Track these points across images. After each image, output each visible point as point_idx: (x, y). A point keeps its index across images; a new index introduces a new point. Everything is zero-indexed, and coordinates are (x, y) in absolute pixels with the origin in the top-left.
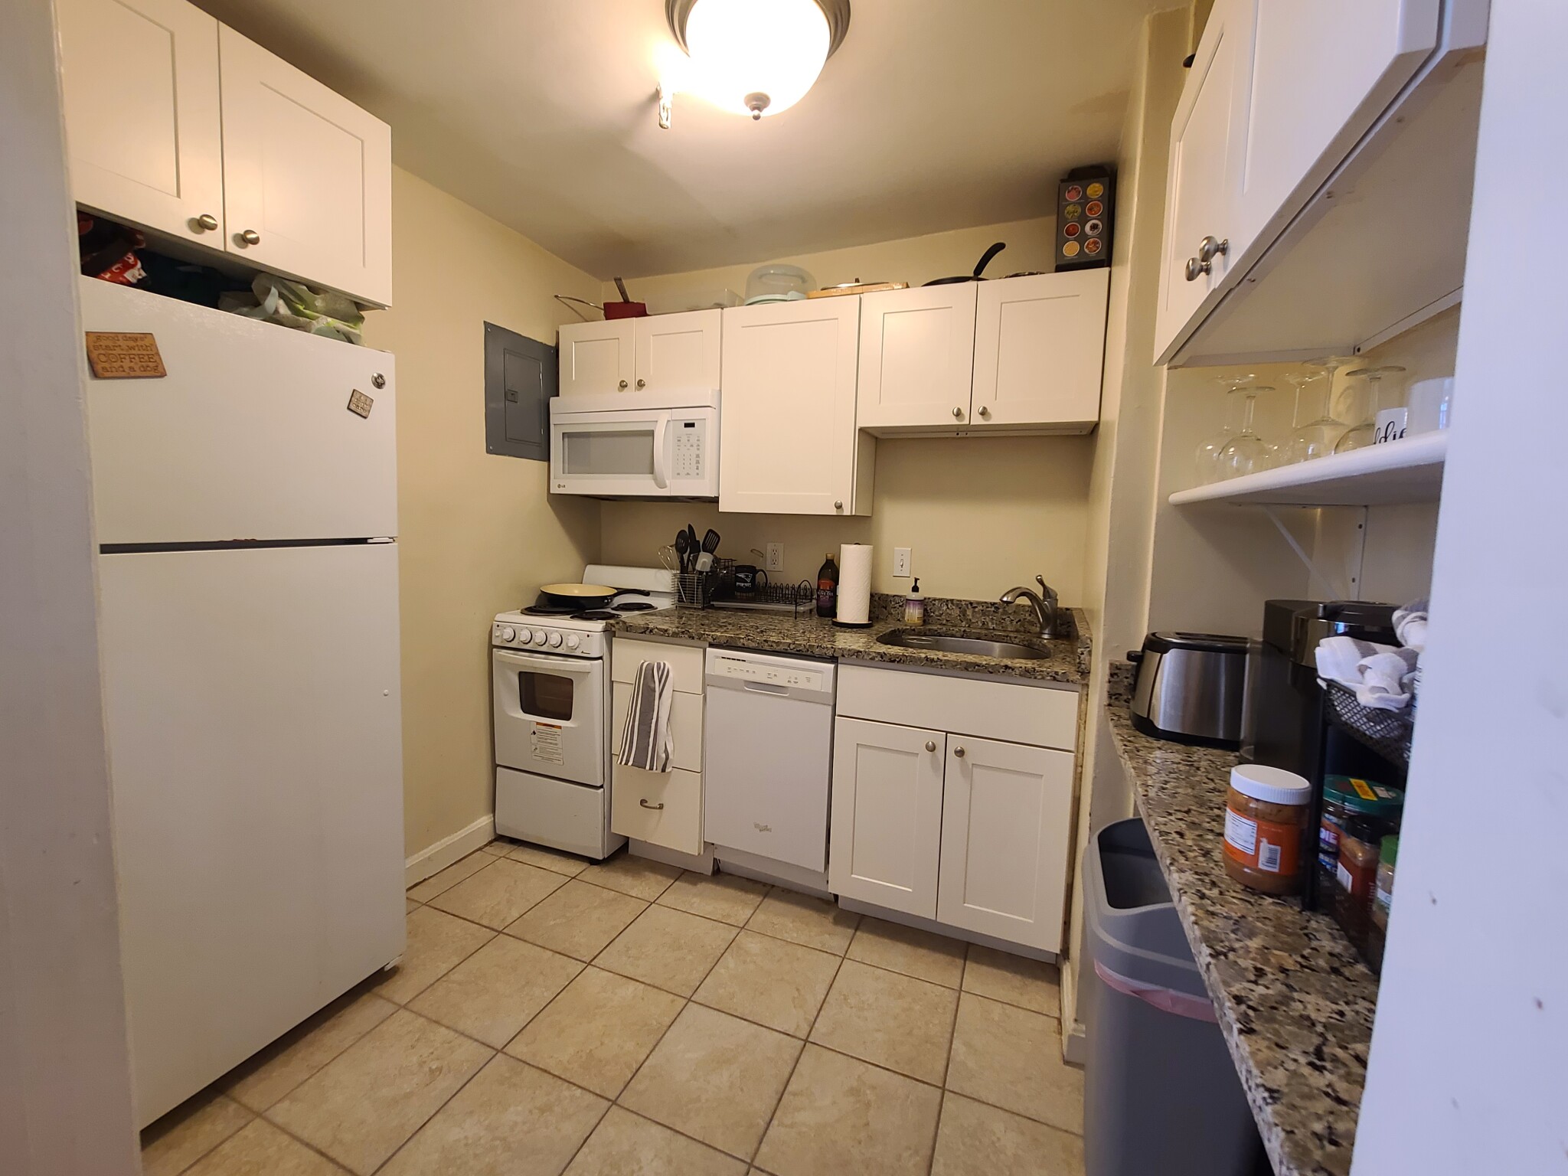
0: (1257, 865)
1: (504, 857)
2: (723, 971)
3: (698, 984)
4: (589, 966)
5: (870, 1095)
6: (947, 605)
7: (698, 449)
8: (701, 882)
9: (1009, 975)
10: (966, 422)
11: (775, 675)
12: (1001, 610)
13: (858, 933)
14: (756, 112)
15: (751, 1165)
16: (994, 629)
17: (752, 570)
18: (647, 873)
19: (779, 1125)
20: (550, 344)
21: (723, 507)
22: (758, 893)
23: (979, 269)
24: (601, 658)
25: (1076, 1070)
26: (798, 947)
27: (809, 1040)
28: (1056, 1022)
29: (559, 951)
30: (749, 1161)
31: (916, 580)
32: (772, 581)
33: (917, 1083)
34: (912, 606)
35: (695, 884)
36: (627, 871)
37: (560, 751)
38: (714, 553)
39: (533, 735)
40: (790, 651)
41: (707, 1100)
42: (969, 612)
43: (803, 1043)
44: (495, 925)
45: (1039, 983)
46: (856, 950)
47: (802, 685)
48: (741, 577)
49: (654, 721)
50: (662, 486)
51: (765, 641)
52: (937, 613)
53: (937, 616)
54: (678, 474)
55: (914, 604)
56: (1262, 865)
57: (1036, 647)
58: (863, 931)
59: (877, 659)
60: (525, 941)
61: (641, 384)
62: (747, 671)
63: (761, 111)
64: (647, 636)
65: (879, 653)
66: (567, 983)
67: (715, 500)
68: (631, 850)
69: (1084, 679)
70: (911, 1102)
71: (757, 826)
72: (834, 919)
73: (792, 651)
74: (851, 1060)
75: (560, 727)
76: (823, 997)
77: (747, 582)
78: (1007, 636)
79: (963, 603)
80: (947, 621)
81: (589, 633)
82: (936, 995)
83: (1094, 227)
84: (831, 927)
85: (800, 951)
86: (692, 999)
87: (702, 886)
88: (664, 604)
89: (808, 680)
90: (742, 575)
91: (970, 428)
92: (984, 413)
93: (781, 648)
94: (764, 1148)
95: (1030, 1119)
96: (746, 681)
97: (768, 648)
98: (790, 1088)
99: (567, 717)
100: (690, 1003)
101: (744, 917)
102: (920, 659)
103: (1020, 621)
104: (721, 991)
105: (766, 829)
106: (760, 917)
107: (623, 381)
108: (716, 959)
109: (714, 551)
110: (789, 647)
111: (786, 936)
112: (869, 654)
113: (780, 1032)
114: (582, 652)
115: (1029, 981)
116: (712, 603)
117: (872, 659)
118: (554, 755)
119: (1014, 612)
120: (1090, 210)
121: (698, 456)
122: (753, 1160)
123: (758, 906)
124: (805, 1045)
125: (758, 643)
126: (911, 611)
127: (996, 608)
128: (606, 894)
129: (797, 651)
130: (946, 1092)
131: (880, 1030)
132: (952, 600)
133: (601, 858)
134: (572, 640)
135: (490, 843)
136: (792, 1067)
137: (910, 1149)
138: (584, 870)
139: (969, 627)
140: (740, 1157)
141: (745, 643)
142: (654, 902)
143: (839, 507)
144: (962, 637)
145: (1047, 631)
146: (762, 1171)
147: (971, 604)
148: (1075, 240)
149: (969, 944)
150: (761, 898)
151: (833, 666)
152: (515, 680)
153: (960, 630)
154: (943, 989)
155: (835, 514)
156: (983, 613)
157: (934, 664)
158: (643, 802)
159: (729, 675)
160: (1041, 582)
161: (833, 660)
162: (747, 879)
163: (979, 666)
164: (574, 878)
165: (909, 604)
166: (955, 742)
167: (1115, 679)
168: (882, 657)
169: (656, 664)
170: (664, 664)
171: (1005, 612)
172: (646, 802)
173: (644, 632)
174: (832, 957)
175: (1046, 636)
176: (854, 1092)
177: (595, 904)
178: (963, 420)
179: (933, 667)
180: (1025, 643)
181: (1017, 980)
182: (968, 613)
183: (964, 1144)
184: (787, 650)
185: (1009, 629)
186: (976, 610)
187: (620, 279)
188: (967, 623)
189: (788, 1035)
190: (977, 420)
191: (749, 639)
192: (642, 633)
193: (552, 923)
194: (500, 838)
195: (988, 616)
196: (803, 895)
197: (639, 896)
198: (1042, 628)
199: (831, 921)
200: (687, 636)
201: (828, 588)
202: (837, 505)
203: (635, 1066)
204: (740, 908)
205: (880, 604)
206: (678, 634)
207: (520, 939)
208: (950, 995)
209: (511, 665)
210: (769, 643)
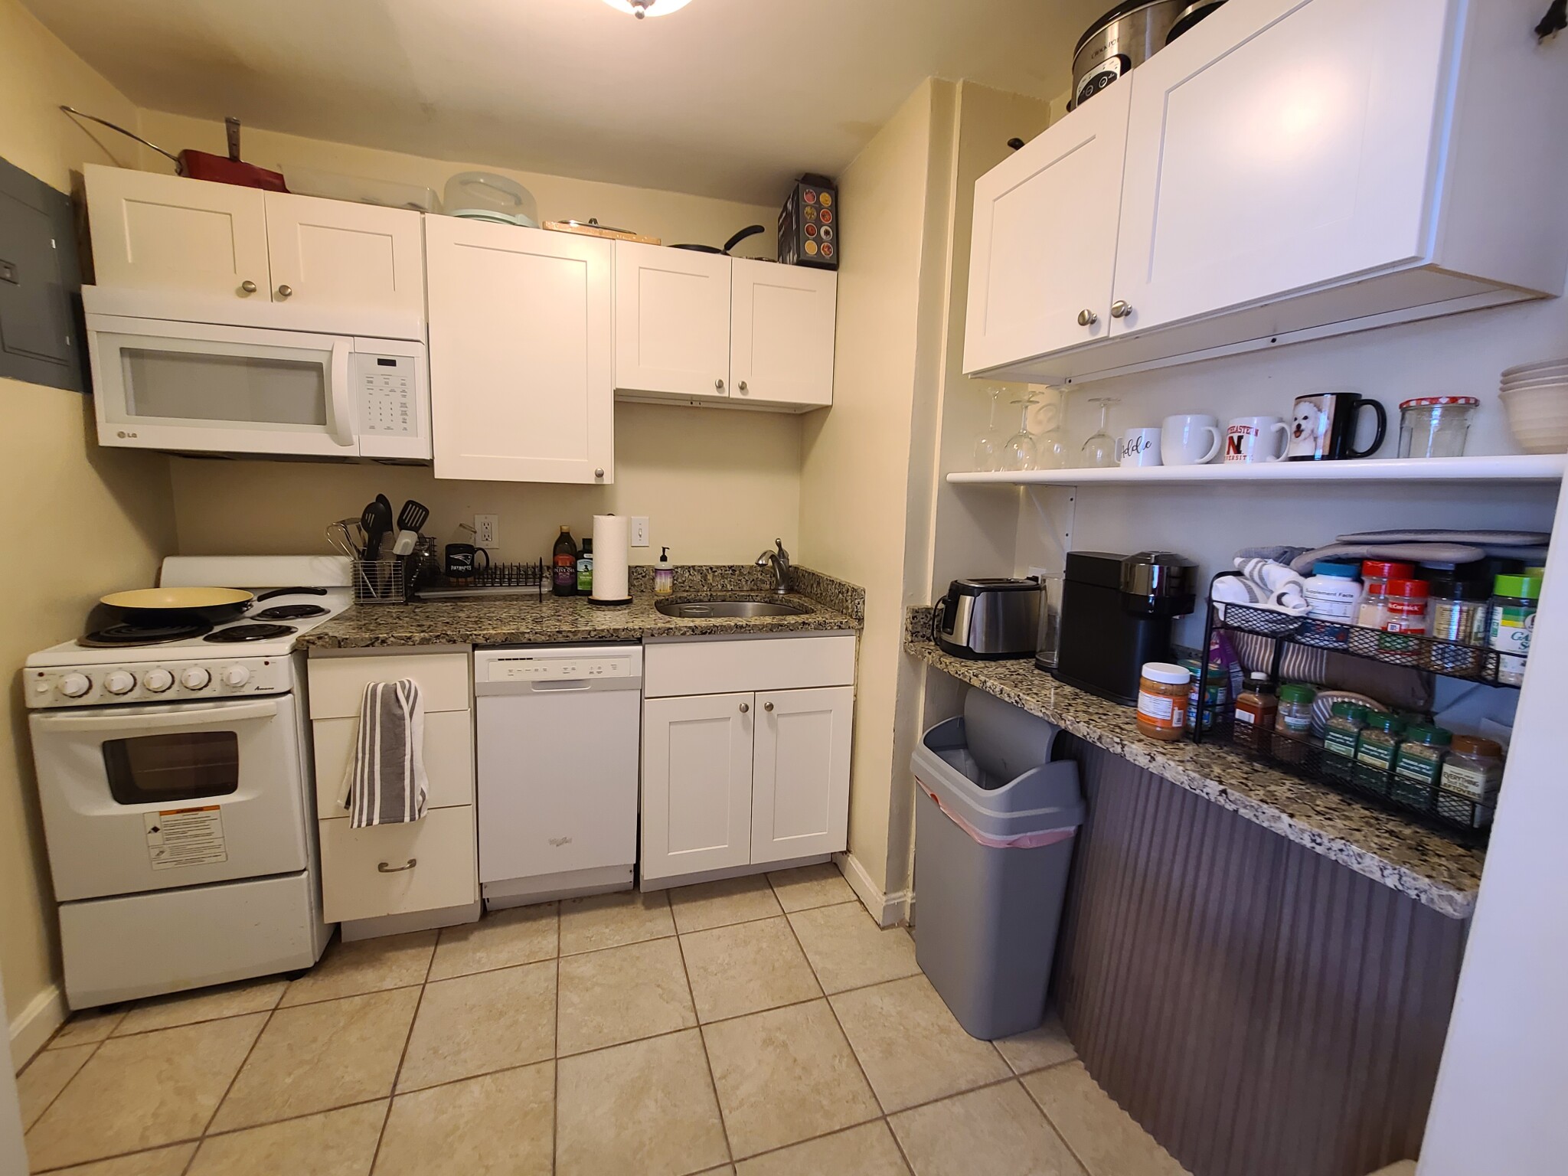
0: (1171, 724)
1: (108, 1038)
2: (570, 1010)
3: (553, 1038)
4: (395, 1098)
5: (781, 1037)
6: (689, 572)
7: (404, 396)
8: (472, 933)
9: (808, 885)
10: (726, 394)
11: (573, 669)
12: (737, 572)
13: (674, 907)
14: (640, 9)
15: (732, 1163)
16: (732, 590)
17: (470, 550)
18: (390, 955)
19: (731, 1112)
20: (61, 190)
21: (440, 473)
22: (549, 915)
23: (729, 245)
24: (289, 692)
25: (890, 930)
26: (630, 947)
27: (701, 1023)
28: (858, 903)
29: (331, 1106)
30: (728, 1161)
31: (664, 549)
32: (496, 559)
33: (806, 1004)
34: (663, 575)
35: (465, 938)
36: (357, 965)
37: (216, 842)
38: (420, 532)
39: (154, 834)
40: (591, 639)
41: (651, 1139)
42: (710, 577)
43: (698, 1029)
44: (182, 1133)
45: (830, 880)
46: (683, 923)
47: (607, 673)
48: (458, 559)
49: (408, 757)
50: (348, 443)
51: (558, 632)
52: (680, 580)
53: (680, 583)
54: (372, 427)
55: (665, 573)
56: (1174, 725)
57: (779, 602)
58: (677, 904)
59: (688, 634)
60: (262, 1125)
61: (284, 292)
62: (536, 670)
63: (645, 9)
64: (378, 649)
65: (690, 627)
66: (379, 1135)
67: (427, 465)
68: (346, 936)
69: (860, 624)
70: (813, 1022)
71: (552, 842)
72: (644, 904)
73: (594, 639)
74: (747, 1018)
75: (217, 807)
76: (685, 979)
77: (467, 565)
78: (749, 596)
79: (704, 568)
80: (690, 587)
81: (267, 659)
82: (771, 928)
83: (827, 233)
84: (647, 914)
85: (635, 951)
86: (558, 1057)
87: (476, 938)
88: (336, 604)
89: (614, 667)
90: (459, 557)
91: (728, 400)
92: (743, 387)
93: (580, 636)
94: (733, 1140)
95: (888, 981)
96: (533, 682)
97: (562, 640)
98: (717, 1074)
99: (230, 787)
100: (559, 1061)
101: (551, 946)
102: (730, 627)
103: (753, 580)
104: (584, 1031)
105: (565, 841)
106: (569, 938)
107: (250, 283)
108: (554, 1003)
109: (419, 529)
110: (589, 634)
111: (611, 944)
112: (680, 630)
113: (671, 1033)
114: (258, 688)
115: (823, 882)
116: (416, 594)
117: (683, 634)
118: (205, 852)
119: (749, 573)
120: (823, 216)
121: (404, 405)
122: (731, 1157)
123: (559, 928)
124: (701, 1031)
125: (550, 636)
126: (664, 581)
127: (733, 570)
128: (345, 1005)
129: (600, 637)
130: (829, 998)
131: (751, 980)
132: (693, 567)
133: (311, 964)
134: (238, 674)
135: (58, 1033)
136: (704, 1055)
137: (836, 1056)
138: (285, 993)
139: (710, 590)
140: (718, 1164)
141: (532, 638)
142: (426, 982)
143: (600, 475)
144: (709, 601)
145: (782, 588)
146: (745, 1159)
147: (711, 568)
148: (814, 240)
149: (765, 874)
150: (557, 918)
151: (641, 648)
152: (97, 758)
153: (707, 595)
154: (772, 920)
155: (593, 482)
156: (723, 576)
157: (743, 630)
158: (382, 867)
159: (511, 679)
160: (779, 545)
161: (639, 641)
162: (525, 906)
163: (781, 626)
164: (276, 1009)
165: (661, 574)
166: (763, 699)
167: (916, 620)
168: (693, 631)
169: (398, 685)
170: (409, 682)
171: (741, 574)
172: (387, 865)
173: (372, 644)
174: (667, 940)
175: (781, 592)
176: (768, 1042)
177: (341, 1024)
178: (724, 392)
179: (742, 633)
180: (766, 600)
181: (815, 886)
182: (708, 577)
183: (865, 1027)
184: (587, 638)
185: (745, 589)
186: (716, 574)
187: (237, 124)
188: (708, 587)
189: (680, 1030)
190: (736, 394)
191: (536, 633)
192: (368, 646)
193: (288, 1080)
194: (72, 1017)
195: (727, 579)
196: (597, 896)
197: (401, 984)
198: (778, 584)
199: (643, 908)
200: (444, 641)
201: (568, 565)
202: (598, 473)
203: (548, 1163)
204: (540, 939)
205: (638, 577)
206: (430, 639)
207: (252, 1127)
208: (781, 922)
209: (83, 736)
210: (564, 634)
